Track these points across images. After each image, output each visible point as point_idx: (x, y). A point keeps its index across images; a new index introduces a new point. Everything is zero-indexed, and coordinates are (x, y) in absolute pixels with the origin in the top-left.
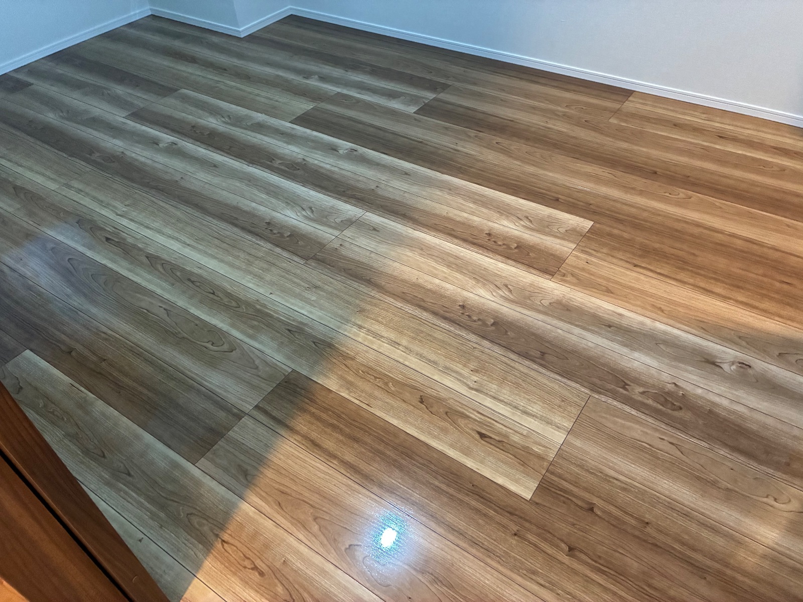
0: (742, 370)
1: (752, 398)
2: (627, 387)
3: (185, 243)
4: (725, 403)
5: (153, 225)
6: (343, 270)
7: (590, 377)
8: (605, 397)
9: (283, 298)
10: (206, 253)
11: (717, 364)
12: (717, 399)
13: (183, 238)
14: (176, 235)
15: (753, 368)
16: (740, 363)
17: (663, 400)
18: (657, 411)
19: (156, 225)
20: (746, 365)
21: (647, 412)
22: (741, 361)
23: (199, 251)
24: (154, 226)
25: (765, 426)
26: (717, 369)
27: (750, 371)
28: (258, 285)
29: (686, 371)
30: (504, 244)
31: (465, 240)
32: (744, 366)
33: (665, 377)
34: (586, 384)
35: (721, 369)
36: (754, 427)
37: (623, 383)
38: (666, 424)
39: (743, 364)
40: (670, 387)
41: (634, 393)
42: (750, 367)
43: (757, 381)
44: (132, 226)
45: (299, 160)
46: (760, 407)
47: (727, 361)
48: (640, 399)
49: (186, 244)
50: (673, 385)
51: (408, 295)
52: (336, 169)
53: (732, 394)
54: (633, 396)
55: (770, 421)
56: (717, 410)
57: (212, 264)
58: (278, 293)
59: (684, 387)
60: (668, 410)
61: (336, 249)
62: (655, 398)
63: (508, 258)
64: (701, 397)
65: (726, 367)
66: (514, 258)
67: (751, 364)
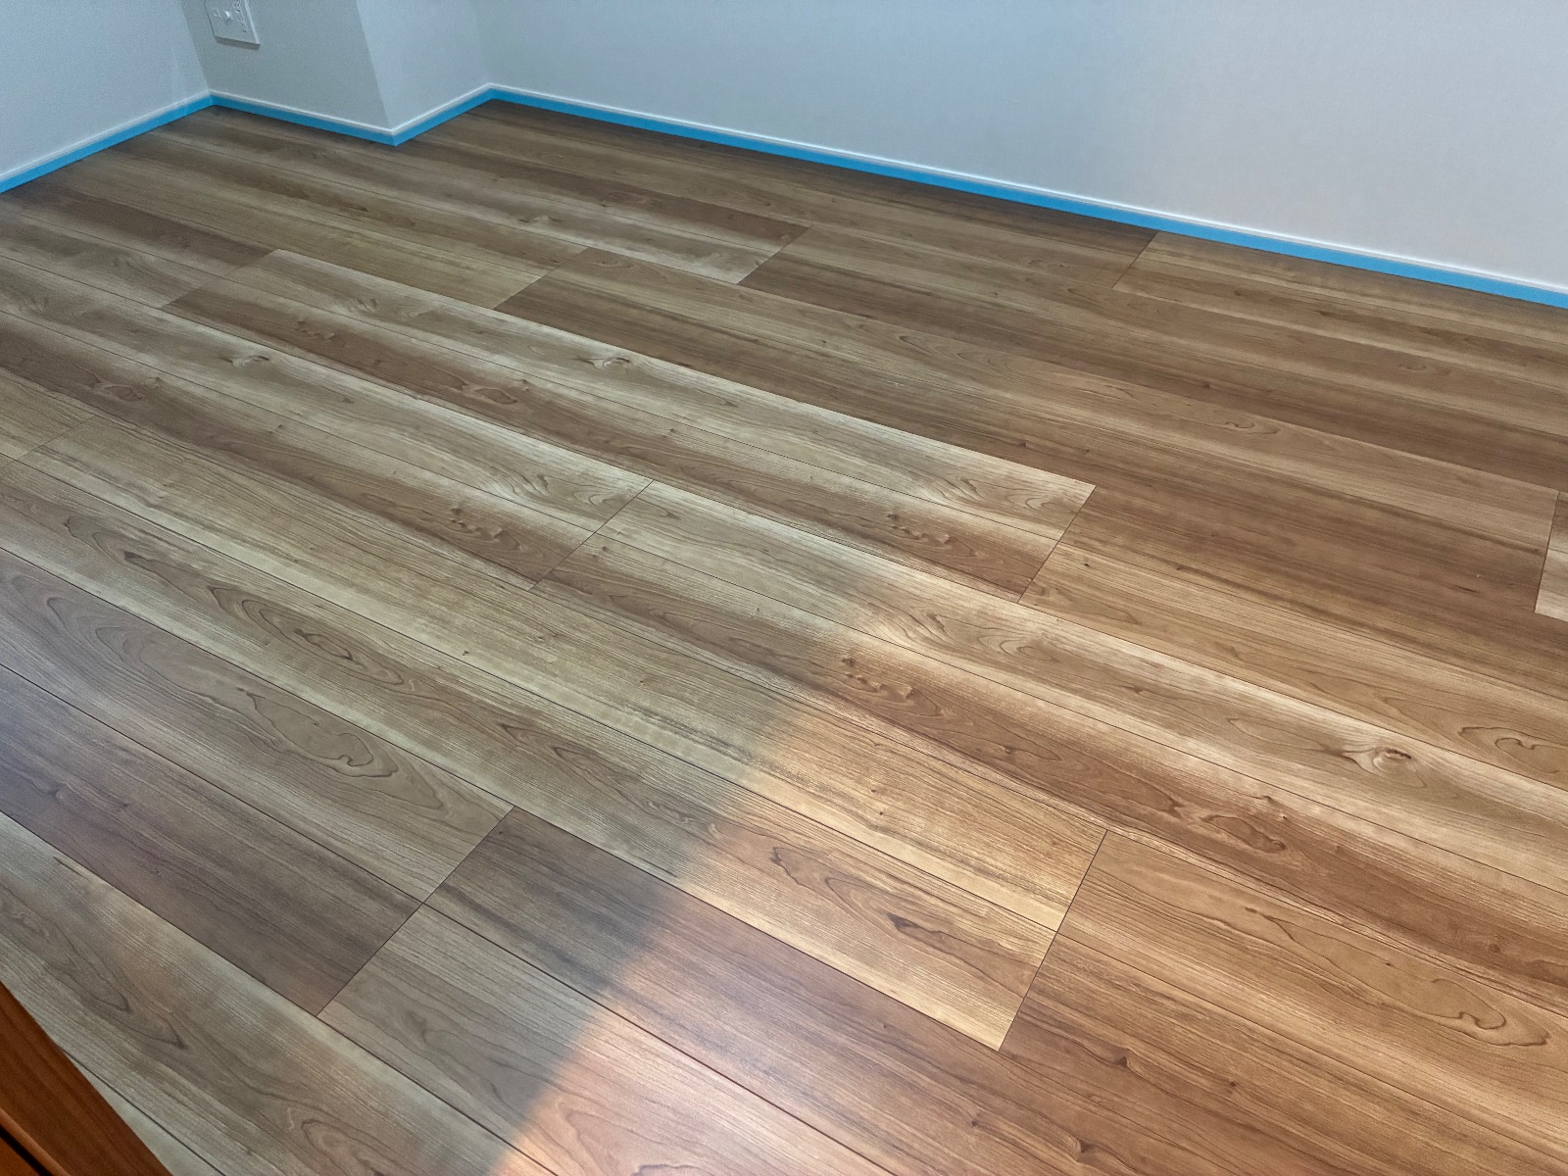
0: (1395, 764)
1: (1418, 821)
2: (1176, 808)
3: (288, 557)
4: (1367, 831)
5: (221, 523)
6: (609, 598)
7: (1104, 793)
8: (1135, 831)
9: (489, 660)
10: (331, 575)
11: (1346, 755)
12: (1350, 825)
13: (284, 547)
14: (270, 541)
15: (1416, 760)
16: (1390, 751)
17: (1247, 831)
18: (1239, 855)
19: (227, 523)
20: (1402, 755)
21: (1218, 858)
22: (1391, 747)
23: (319, 572)
24: (223, 524)
25: (1445, 874)
26: (1348, 765)
27: (1411, 766)
28: (438, 637)
29: (1290, 771)
30: (924, 535)
31: (848, 530)
32: (1398, 756)
33: (1249, 785)
34: (1096, 806)
35: (1355, 765)
36: (1425, 877)
37: (1170, 802)
38: (1256, 879)
39: (1396, 752)
40: (1261, 805)
41: (1190, 821)
42: (1410, 757)
43: (1425, 786)
44: (179, 526)
45: (516, 384)
46: (1434, 836)
47: (1366, 748)
48: (1202, 831)
49: (291, 560)
50: (1265, 801)
51: (740, 643)
52: (588, 399)
53: (1380, 813)
54: (1189, 827)
55: (1453, 864)
56: (1349, 846)
57: (344, 598)
58: (479, 651)
59: (1286, 803)
60: (1258, 851)
61: (594, 556)
62: (1232, 827)
63: (934, 562)
64: (1318, 822)
65: (1363, 760)
66: (944, 562)
67: (1413, 752)
